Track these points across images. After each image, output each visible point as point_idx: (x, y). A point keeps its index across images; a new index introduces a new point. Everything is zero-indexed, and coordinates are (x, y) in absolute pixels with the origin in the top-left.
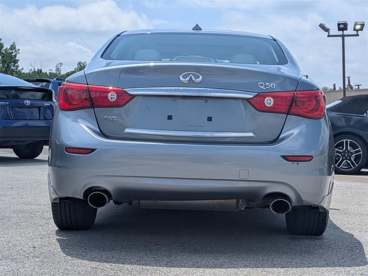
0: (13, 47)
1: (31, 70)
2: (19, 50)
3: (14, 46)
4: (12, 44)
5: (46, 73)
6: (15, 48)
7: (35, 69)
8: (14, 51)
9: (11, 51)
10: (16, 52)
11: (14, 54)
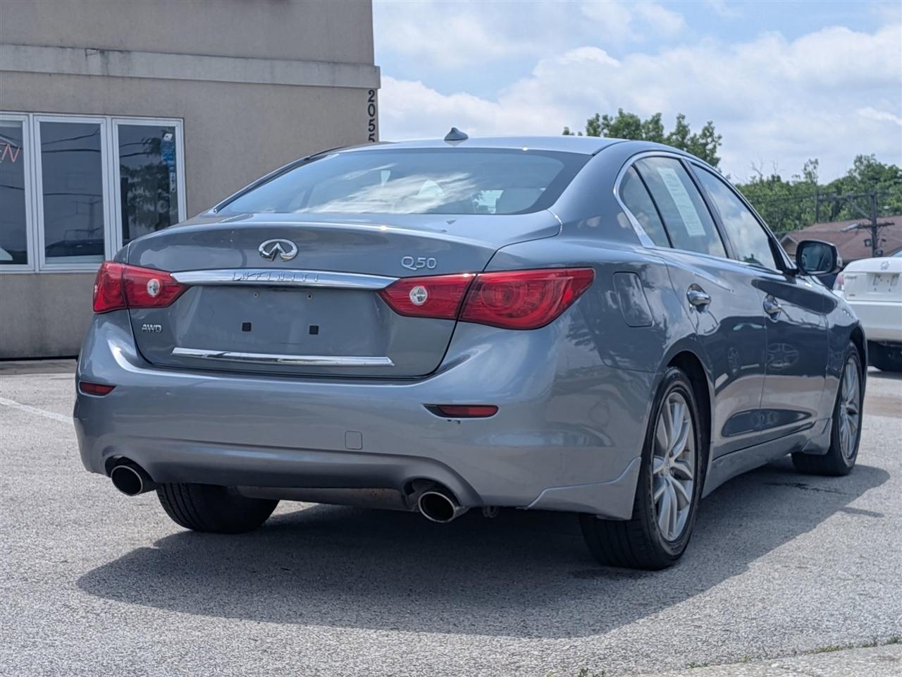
0: (708, 132)
1: (754, 178)
2: (720, 137)
3: (711, 130)
4: (706, 125)
5: (788, 183)
6: (711, 135)
7: (762, 175)
8: (709, 140)
9: (704, 141)
10: (713, 143)
11: (710, 146)
